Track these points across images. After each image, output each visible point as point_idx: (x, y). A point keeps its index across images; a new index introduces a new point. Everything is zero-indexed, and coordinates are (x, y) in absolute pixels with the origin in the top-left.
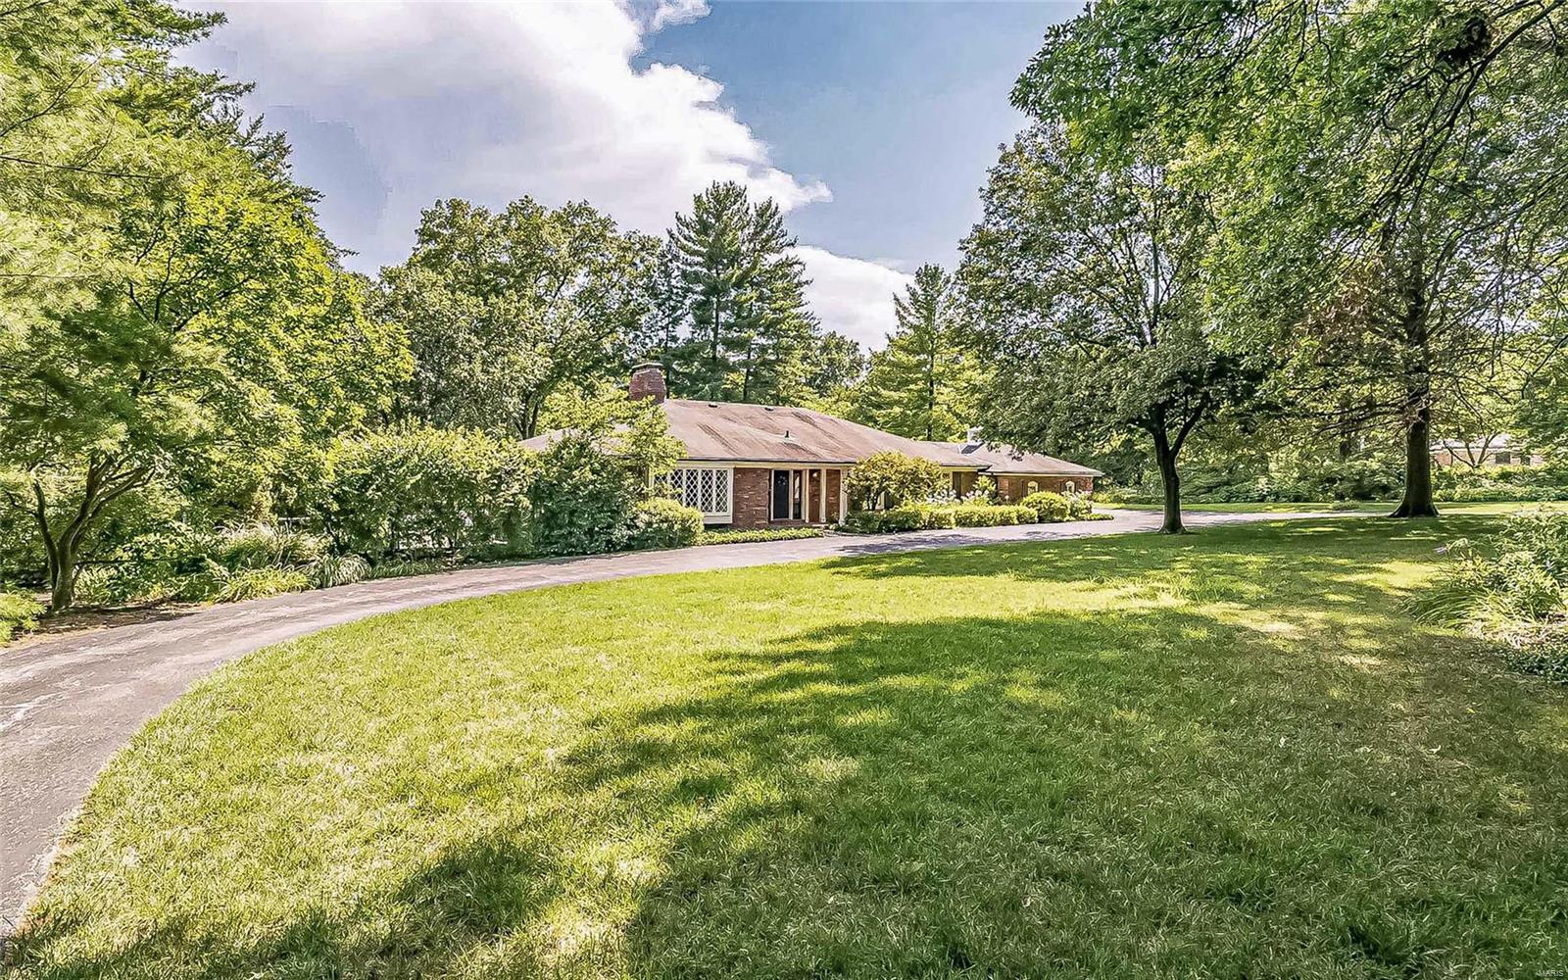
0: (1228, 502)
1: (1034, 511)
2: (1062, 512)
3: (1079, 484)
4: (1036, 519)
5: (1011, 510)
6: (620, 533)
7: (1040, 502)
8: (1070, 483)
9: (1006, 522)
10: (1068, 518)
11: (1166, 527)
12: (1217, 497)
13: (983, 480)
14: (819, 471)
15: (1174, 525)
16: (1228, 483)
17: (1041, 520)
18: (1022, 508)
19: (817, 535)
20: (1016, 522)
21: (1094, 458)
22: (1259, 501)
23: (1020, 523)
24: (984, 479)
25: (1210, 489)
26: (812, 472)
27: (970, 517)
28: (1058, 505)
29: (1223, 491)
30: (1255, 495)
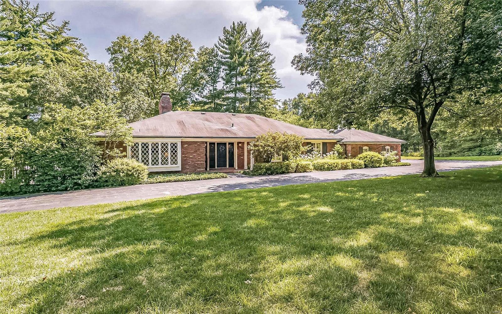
0: (480, 155)
1: (362, 162)
2: (379, 161)
3: (393, 147)
4: (364, 166)
5: (348, 161)
6: (86, 178)
7: (367, 157)
8: (387, 147)
9: (345, 168)
10: (383, 165)
11: (424, 172)
12: (474, 153)
13: (338, 147)
14: (243, 143)
15: (430, 170)
16: (480, 146)
17: (366, 166)
18: (355, 161)
19: (223, 177)
20: (351, 168)
21: (414, 137)
22: (498, 155)
23: (354, 168)
24: (338, 145)
25: (470, 149)
26: (238, 143)
27: (323, 166)
28: (376, 158)
29: (477, 150)
30: (495, 151)
